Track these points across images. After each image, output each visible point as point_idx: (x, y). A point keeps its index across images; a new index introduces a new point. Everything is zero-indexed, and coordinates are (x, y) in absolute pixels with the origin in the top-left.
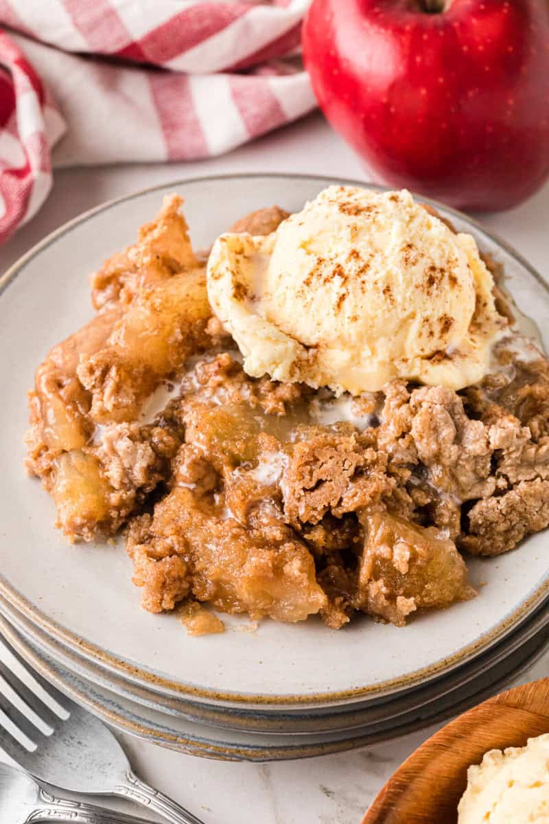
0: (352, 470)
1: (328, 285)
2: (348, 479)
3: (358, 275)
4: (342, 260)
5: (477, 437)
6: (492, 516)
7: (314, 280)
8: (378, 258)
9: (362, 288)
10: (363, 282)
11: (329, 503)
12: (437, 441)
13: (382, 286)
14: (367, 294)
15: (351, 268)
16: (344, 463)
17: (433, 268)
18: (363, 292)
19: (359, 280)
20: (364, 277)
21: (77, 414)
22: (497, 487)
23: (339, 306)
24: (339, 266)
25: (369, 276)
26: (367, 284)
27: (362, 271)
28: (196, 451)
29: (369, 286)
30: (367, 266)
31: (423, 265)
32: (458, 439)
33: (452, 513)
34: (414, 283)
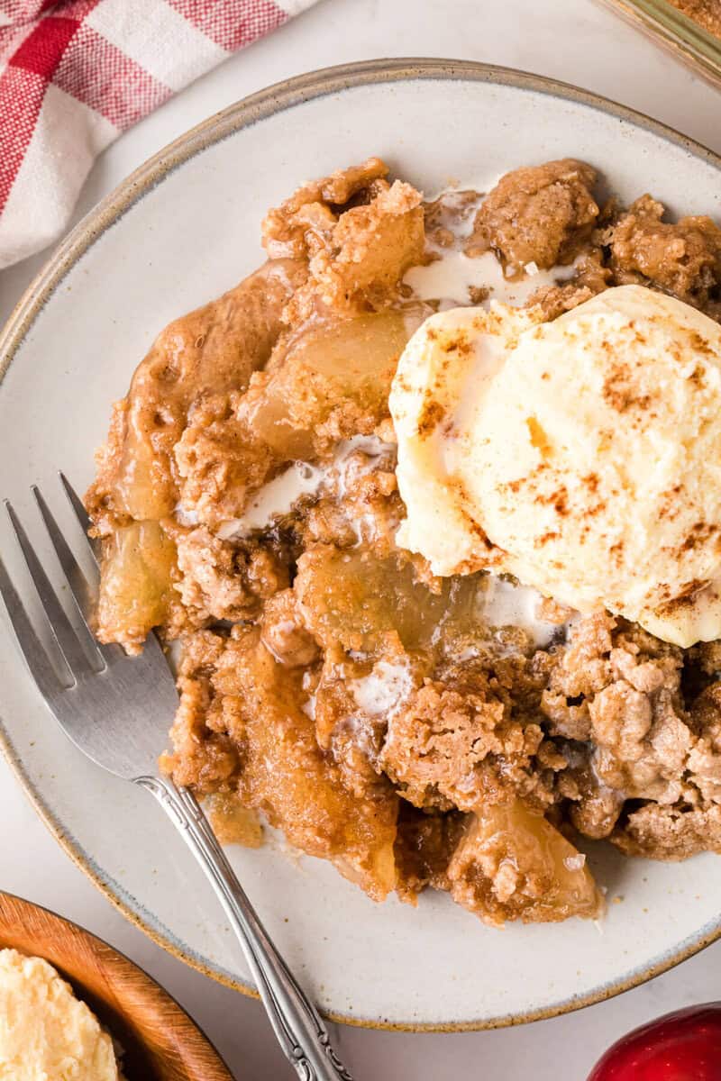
0: (482, 756)
1: (539, 505)
2: (472, 766)
3: (585, 515)
4: (572, 482)
5: (675, 747)
6: (658, 831)
7: (524, 488)
8: (622, 499)
9: (583, 537)
10: (587, 529)
11: (437, 784)
12: (618, 733)
13: (611, 542)
14: (586, 546)
15: (578, 500)
16: (475, 742)
17: (699, 527)
18: (582, 543)
19: (583, 524)
20: (590, 521)
21: (165, 478)
22: (681, 798)
23: (543, 540)
24: (564, 490)
25: (599, 524)
26: (590, 533)
27: (592, 513)
28: (297, 618)
29: (591, 538)
30: (602, 507)
31: (690, 517)
32: (646, 741)
33: (605, 816)
34: (662, 543)
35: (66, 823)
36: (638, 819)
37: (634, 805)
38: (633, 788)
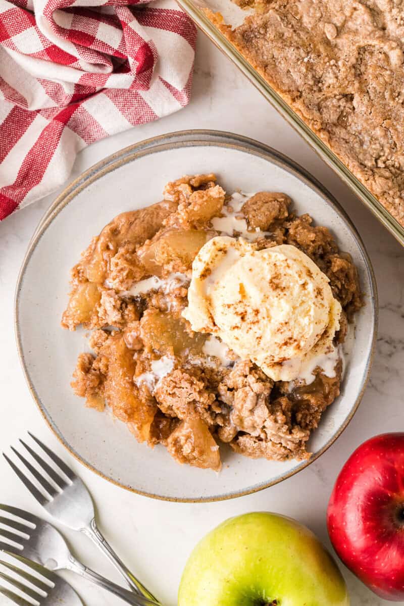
0: (191, 400)
1: (235, 316)
2: (187, 403)
3: (251, 323)
4: (250, 310)
5: (262, 416)
6: (248, 445)
7: (232, 307)
8: (265, 322)
9: (248, 331)
10: (250, 328)
11: (172, 406)
12: (242, 406)
13: (258, 335)
15: (250, 317)
16: (190, 394)
17: (291, 339)
18: (247, 333)
19: (249, 326)
20: (252, 326)
21: (104, 269)
22: (259, 436)
23: (234, 328)
24: (246, 312)
25: (255, 328)
26: (251, 330)
27: (254, 323)
28: (138, 333)
29: (251, 332)
30: (258, 322)
31: (288, 334)
32: (252, 411)
33: (230, 434)
34: (276, 341)
35: (34, 384)
36: (242, 439)
37: (242, 433)
38: (243, 427)
